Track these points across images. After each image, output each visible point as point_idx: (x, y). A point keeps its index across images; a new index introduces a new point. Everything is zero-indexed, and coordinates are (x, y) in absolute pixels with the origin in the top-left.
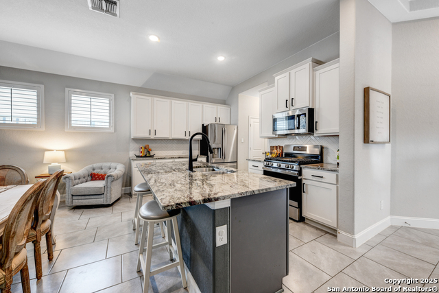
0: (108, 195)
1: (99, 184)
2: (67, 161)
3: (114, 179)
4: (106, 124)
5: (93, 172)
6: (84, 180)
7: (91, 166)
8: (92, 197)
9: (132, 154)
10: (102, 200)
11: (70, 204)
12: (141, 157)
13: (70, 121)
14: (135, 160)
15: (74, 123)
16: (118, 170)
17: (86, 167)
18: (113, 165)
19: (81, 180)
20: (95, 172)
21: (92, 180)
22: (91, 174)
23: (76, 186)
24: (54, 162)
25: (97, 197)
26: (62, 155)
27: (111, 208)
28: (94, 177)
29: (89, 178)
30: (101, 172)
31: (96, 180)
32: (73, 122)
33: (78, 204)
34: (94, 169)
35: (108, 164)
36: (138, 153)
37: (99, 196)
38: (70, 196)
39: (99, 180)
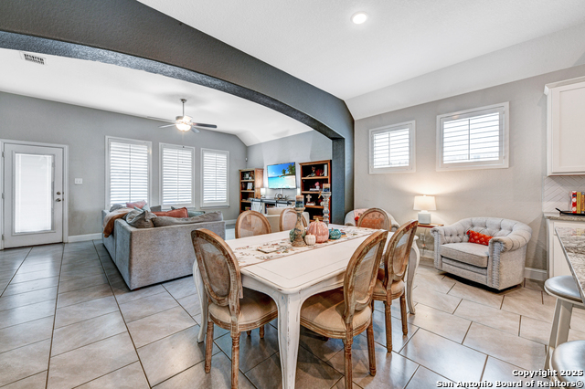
0: (495, 273)
1: (480, 251)
2: (438, 210)
3: (507, 249)
4: (494, 155)
5: (472, 230)
6: (458, 239)
7: (469, 219)
8: (468, 267)
9: (549, 207)
10: (484, 277)
11: (439, 267)
12: (575, 214)
13: (443, 157)
14: (556, 219)
15: (447, 160)
16: (516, 233)
17: (461, 221)
18: (506, 223)
19: (453, 237)
20: (475, 230)
21: (470, 241)
22: (468, 233)
23: (446, 245)
24: (424, 209)
25: (476, 269)
26: (431, 202)
27: (501, 297)
28: (473, 238)
29: (466, 238)
30: (485, 232)
31: (475, 242)
32: (445, 159)
33: (449, 271)
34: (473, 226)
35: (497, 221)
36: (566, 207)
37: (479, 270)
38: (440, 257)
39: (481, 243)
